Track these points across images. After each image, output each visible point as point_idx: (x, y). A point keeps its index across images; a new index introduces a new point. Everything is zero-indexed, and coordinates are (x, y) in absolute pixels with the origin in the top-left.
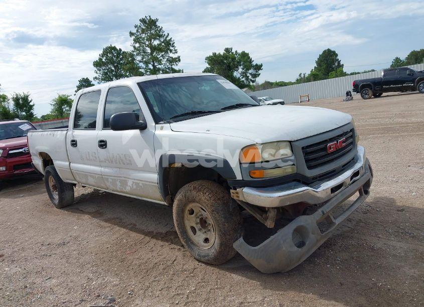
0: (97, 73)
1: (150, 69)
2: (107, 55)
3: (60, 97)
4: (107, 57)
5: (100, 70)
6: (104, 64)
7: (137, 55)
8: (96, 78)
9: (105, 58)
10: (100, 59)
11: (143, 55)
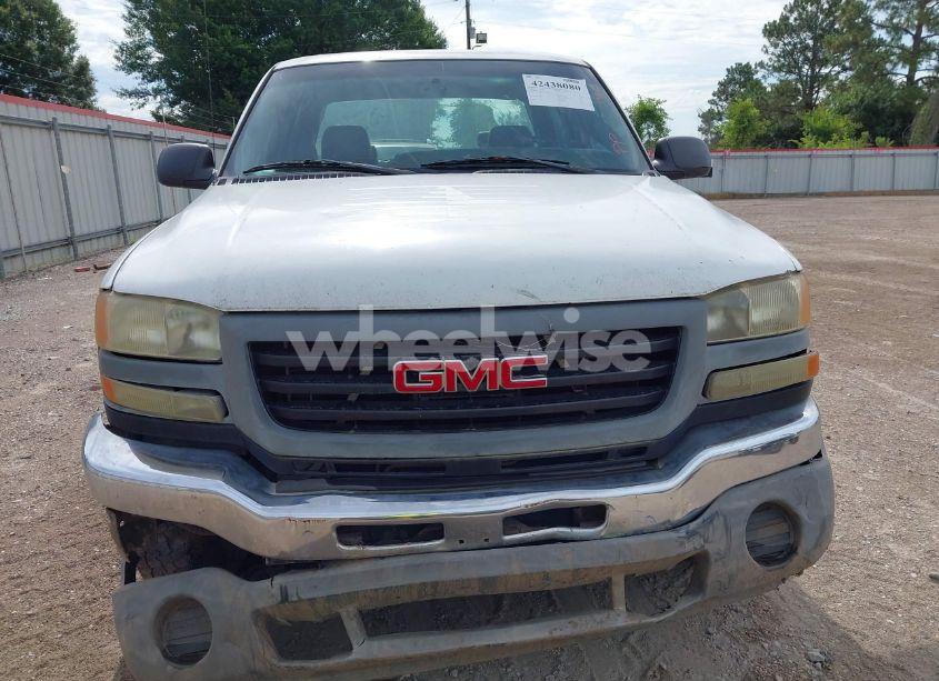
0: (767, 52)
1: (902, 47)
2: (804, 9)
3: (641, 103)
4: (800, 14)
5: (776, 46)
6: (791, 30)
7: (875, 7)
8: (761, 64)
9: (795, 14)
10: (784, 19)
11: (894, 7)
